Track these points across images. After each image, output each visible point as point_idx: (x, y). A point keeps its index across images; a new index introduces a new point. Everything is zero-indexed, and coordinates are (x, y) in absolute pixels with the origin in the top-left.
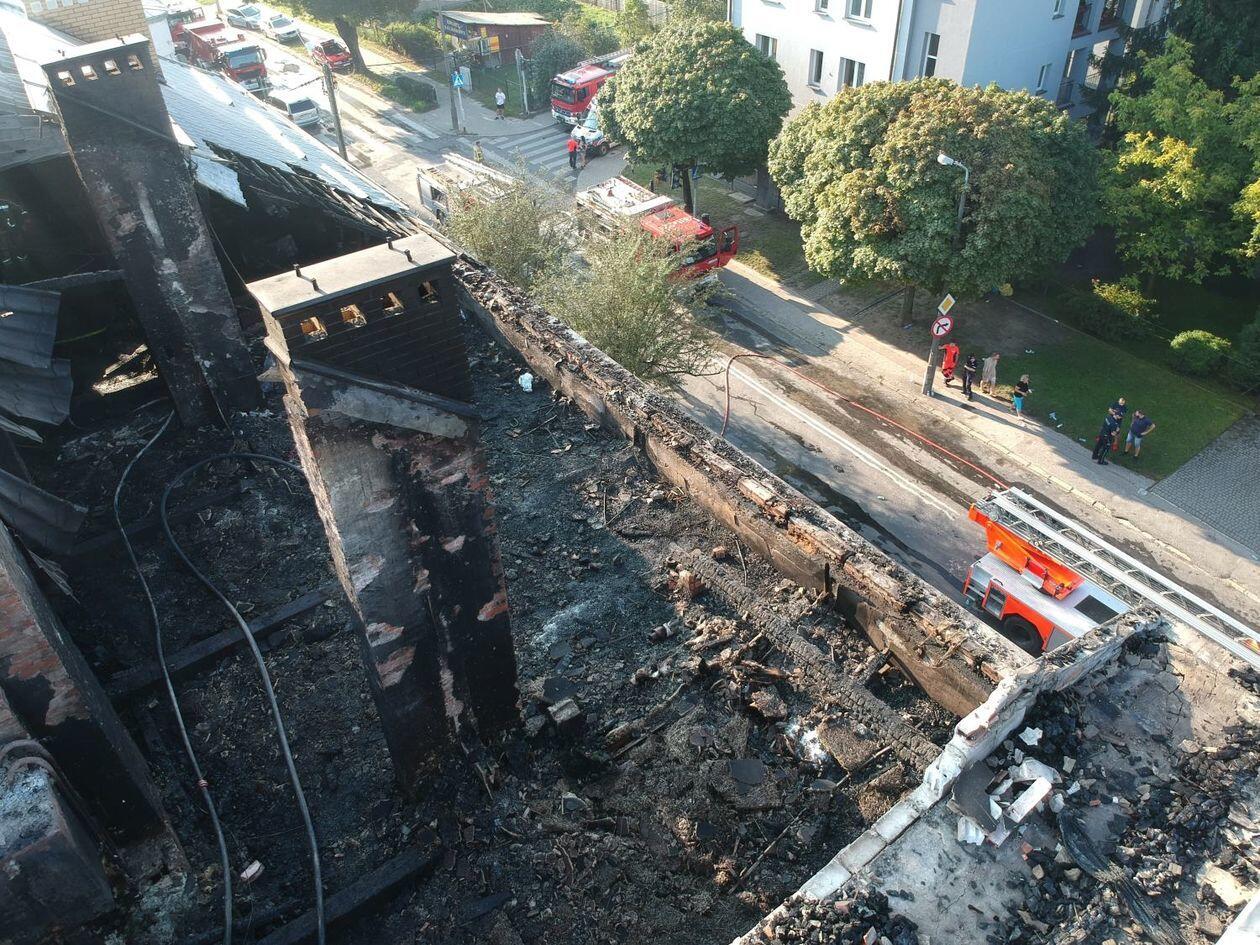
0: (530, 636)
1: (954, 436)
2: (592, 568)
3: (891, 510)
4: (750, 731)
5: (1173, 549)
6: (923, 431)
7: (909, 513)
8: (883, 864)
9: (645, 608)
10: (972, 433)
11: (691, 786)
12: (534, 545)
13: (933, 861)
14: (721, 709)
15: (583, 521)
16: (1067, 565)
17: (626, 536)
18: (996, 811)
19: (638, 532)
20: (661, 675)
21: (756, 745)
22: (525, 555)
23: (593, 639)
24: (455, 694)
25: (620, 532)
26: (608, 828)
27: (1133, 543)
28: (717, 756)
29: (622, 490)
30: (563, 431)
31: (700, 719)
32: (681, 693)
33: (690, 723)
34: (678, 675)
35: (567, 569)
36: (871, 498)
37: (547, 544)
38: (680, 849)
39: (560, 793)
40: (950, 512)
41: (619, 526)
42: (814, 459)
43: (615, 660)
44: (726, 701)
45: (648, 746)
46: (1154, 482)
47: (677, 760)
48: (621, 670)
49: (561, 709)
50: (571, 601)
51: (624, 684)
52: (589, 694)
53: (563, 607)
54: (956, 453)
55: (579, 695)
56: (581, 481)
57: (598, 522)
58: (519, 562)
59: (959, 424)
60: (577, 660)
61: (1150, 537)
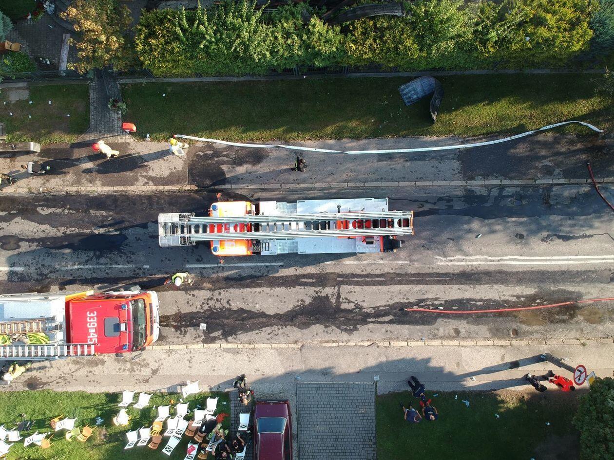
1: (497, 330)
3: (468, 232)
36: (485, 230)
40: (442, 261)
42: (540, 229)
46: (378, 394)
54: (481, 315)
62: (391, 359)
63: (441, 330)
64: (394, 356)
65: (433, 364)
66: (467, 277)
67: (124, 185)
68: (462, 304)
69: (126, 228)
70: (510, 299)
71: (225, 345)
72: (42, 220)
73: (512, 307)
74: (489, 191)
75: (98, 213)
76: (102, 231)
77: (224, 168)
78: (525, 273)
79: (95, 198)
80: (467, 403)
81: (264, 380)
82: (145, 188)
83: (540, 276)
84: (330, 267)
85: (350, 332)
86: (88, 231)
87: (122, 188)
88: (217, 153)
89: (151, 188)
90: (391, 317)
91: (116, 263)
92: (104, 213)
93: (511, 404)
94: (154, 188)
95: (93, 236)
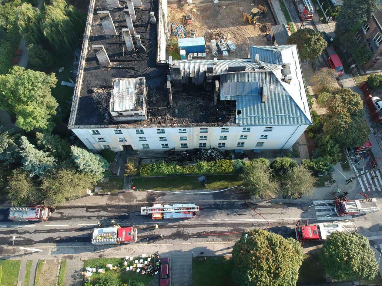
5: (182, 244)
10: (222, 243)
40: (209, 221)
42: (233, 213)
46: (193, 257)
54: (219, 235)
61: (186, 243)
62: (196, 247)
63: (209, 239)
64: (197, 246)
65: (207, 248)
66: (216, 225)
67: (130, 202)
68: (214, 232)
69: (130, 213)
70: (227, 231)
71: (153, 244)
72: (109, 211)
73: (227, 233)
74: (220, 203)
75: (123, 209)
76: (124, 214)
77: (155, 197)
78: (230, 224)
79: (123, 206)
80: (216, 259)
81: (163, 254)
82: (135, 203)
83: (233, 225)
84: (181, 223)
85: (186, 240)
86: (120, 214)
87: (130, 203)
88: (154, 194)
89: (137, 203)
90: (197, 236)
91: (127, 222)
92: (125, 209)
93: (228, 259)
94: (138, 203)
95: (121, 215)
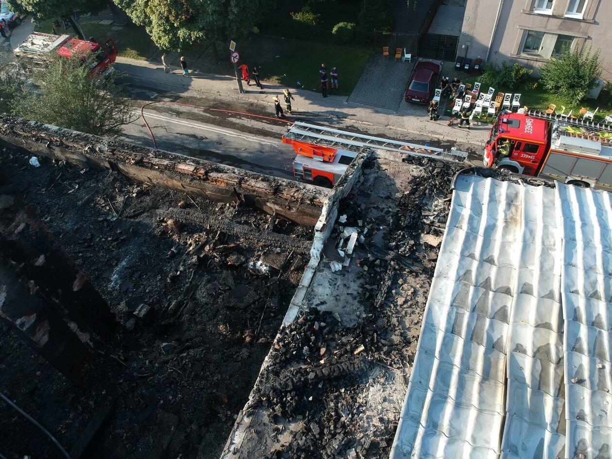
0: (106, 286)
1: (262, 108)
2: (122, 240)
3: (250, 153)
4: (233, 275)
5: (365, 123)
6: (249, 111)
7: (258, 151)
8: (309, 296)
9: (158, 246)
10: (269, 104)
11: (218, 311)
12: (85, 243)
13: (327, 285)
14: (216, 272)
15: (105, 220)
16: (329, 146)
17: (131, 217)
18: (342, 253)
19: (136, 213)
20: (181, 272)
21: (238, 279)
22: (82, 250)
23: (139, 273)
24: (82, 330)
25: (127, 217)
26: (188, 348)
27: (349, 126)
28: (223, 292)
29: (118, 196)
30: (70, 179)
31: (209, 281)
32: (195, 275)
33: (205, 285)
34: (189, 268)
35: (109, 247)
36: (239, 151)
37: (91, 239)
38: (225, 338)
39: (159, 346)
40: (275, 144)
41: (125, 214)
42: (206, 143)
43: (155, 276)
44: (217, 268)
45: (190, 305)
46: (348, 97)
47: (206, 304)
48: (160, 280)
49: (140, 310)
50: (119, 260)
51: (165, 285)
52: (150, 297)
53: (116, 265)
54: (266, 116)
55: (146, 301)
56: (93, 201)
57: (113, 217)
58: (81, 254)
59: (262, 102)
60: (137, 286)
61: (355, 121)
66: (264, 133)
68: (275, 123)
73: (247, 115)
80: (298, 83)
81: (419, 116)
93: (276, 77)
